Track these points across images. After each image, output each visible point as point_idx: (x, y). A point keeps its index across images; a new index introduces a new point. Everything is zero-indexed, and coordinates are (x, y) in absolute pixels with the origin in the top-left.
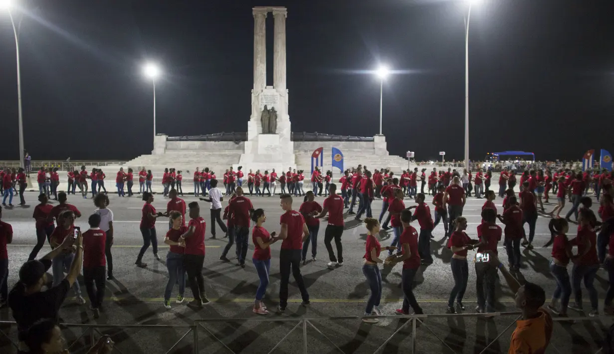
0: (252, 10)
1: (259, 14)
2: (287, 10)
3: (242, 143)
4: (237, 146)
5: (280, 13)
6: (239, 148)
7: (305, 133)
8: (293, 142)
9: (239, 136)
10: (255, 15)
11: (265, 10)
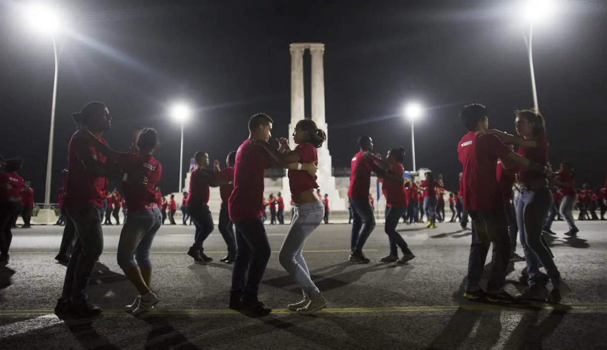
0: (289, 47)
1: (297, 50)
2: (325, 47)
3: (279, 180)
4: (274, 183)
5: (318, 49)
6: (276, 185)
7: (345, 169)
8: (334, 178)
9: (276, 173)
10: (293, 52)
11: (302, 46)
